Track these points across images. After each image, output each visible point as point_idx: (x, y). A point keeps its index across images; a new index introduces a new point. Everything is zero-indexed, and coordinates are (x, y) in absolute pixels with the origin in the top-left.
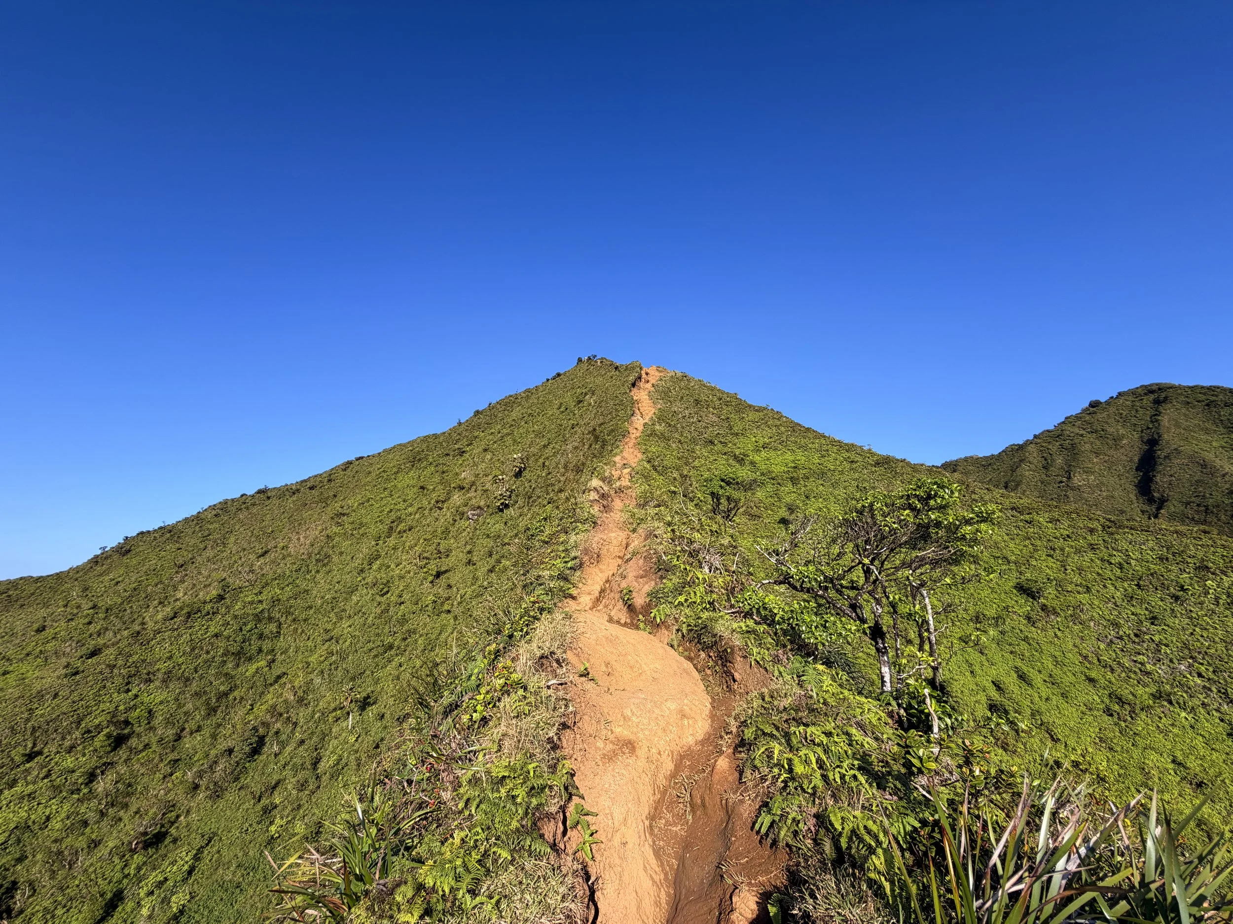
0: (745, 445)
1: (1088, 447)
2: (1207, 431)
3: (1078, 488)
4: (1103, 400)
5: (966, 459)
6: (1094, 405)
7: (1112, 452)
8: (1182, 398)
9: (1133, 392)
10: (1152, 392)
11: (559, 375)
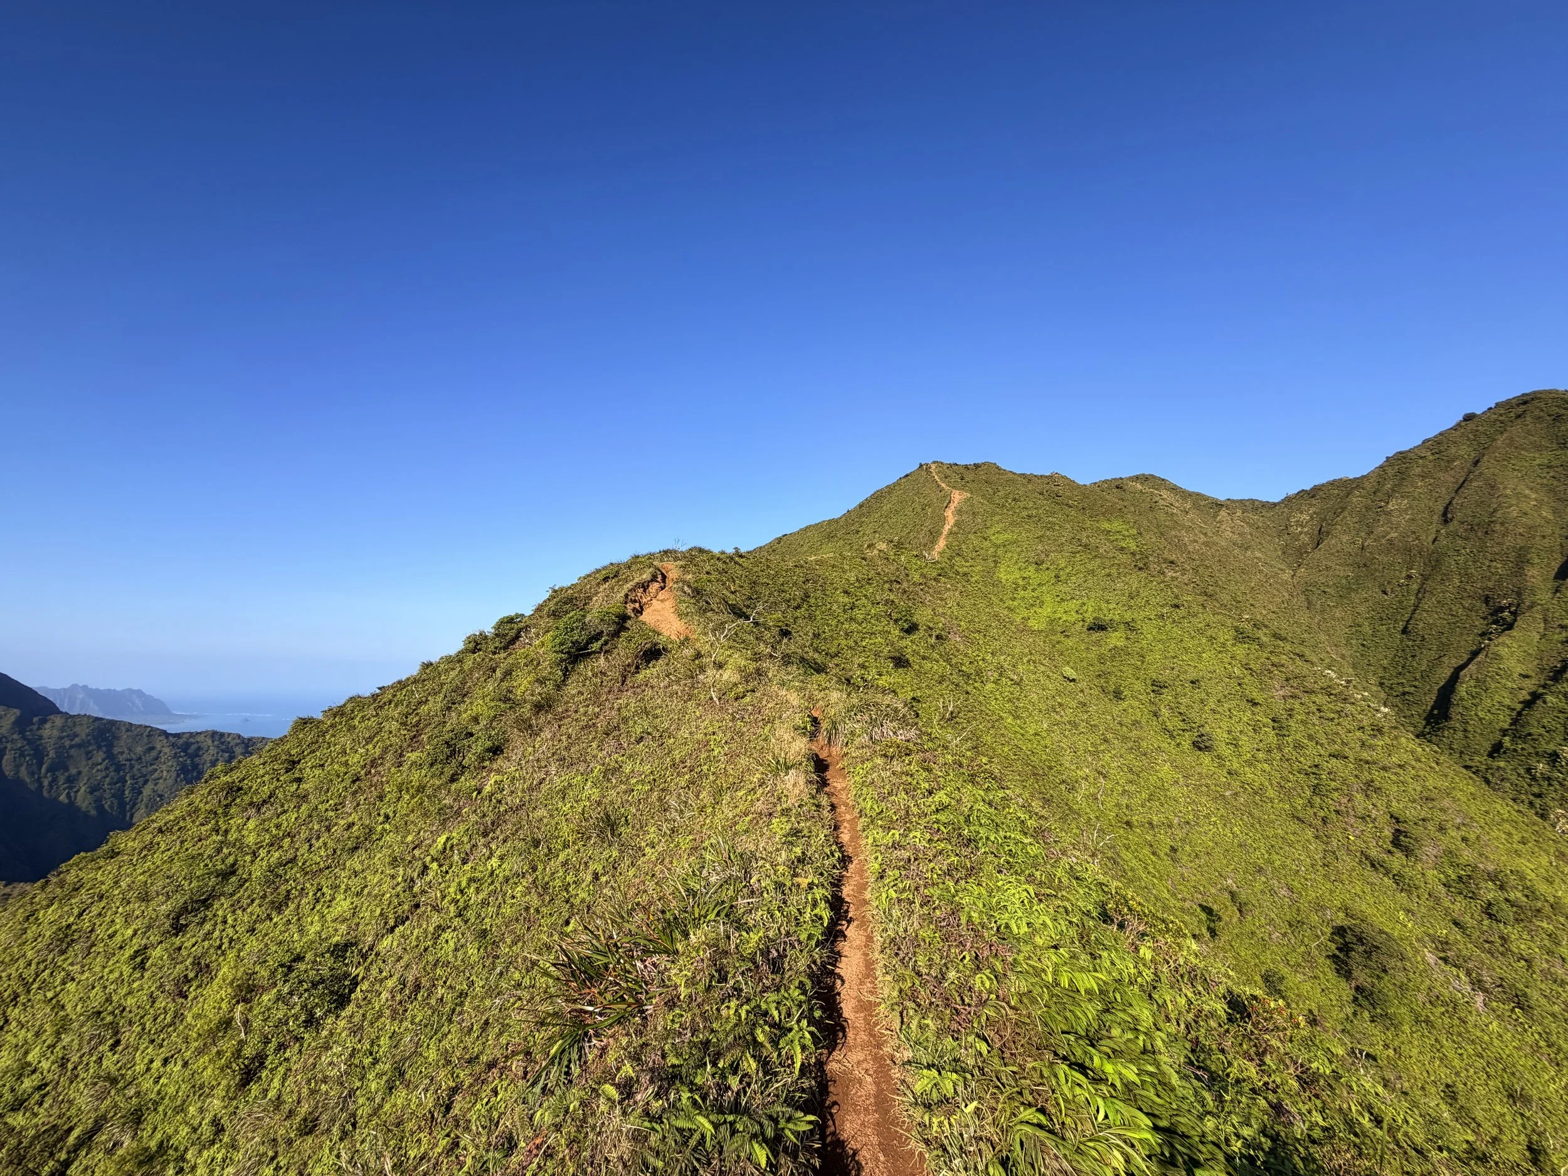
0: (990, 532)
1: (1418, 470)
2: (1539, 448)
3: (1389, 513)
4: (1478, 412)
5: (1332, 483)
6: (1469, 418)
7: (1441, 475)
8: (1537, 412)
9: (1508, 402)
10: (1525, 403)
11: (907, 476)
